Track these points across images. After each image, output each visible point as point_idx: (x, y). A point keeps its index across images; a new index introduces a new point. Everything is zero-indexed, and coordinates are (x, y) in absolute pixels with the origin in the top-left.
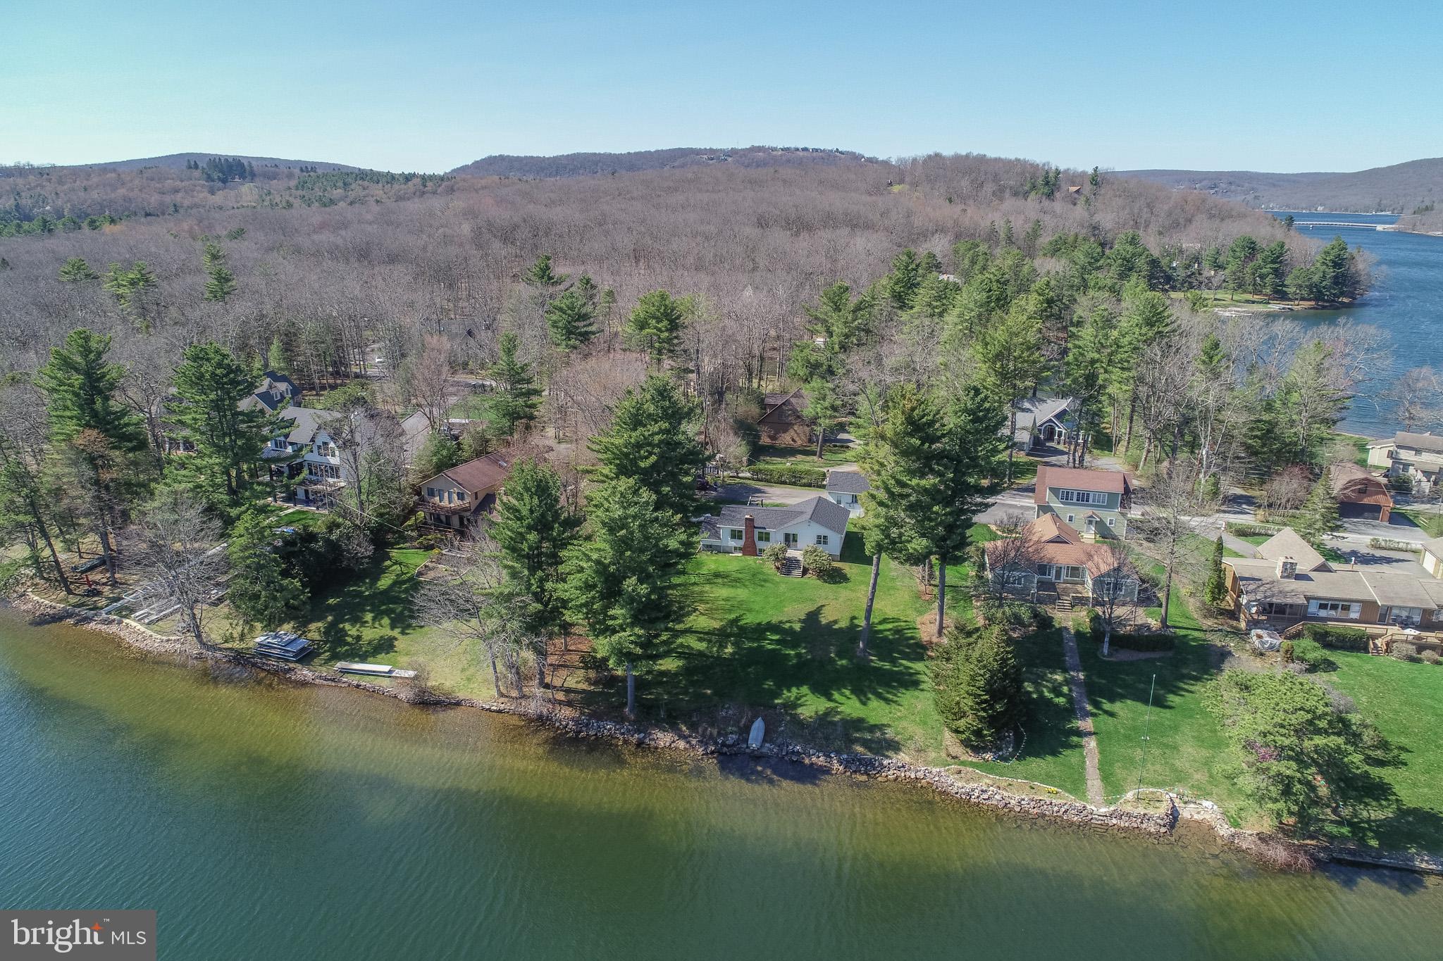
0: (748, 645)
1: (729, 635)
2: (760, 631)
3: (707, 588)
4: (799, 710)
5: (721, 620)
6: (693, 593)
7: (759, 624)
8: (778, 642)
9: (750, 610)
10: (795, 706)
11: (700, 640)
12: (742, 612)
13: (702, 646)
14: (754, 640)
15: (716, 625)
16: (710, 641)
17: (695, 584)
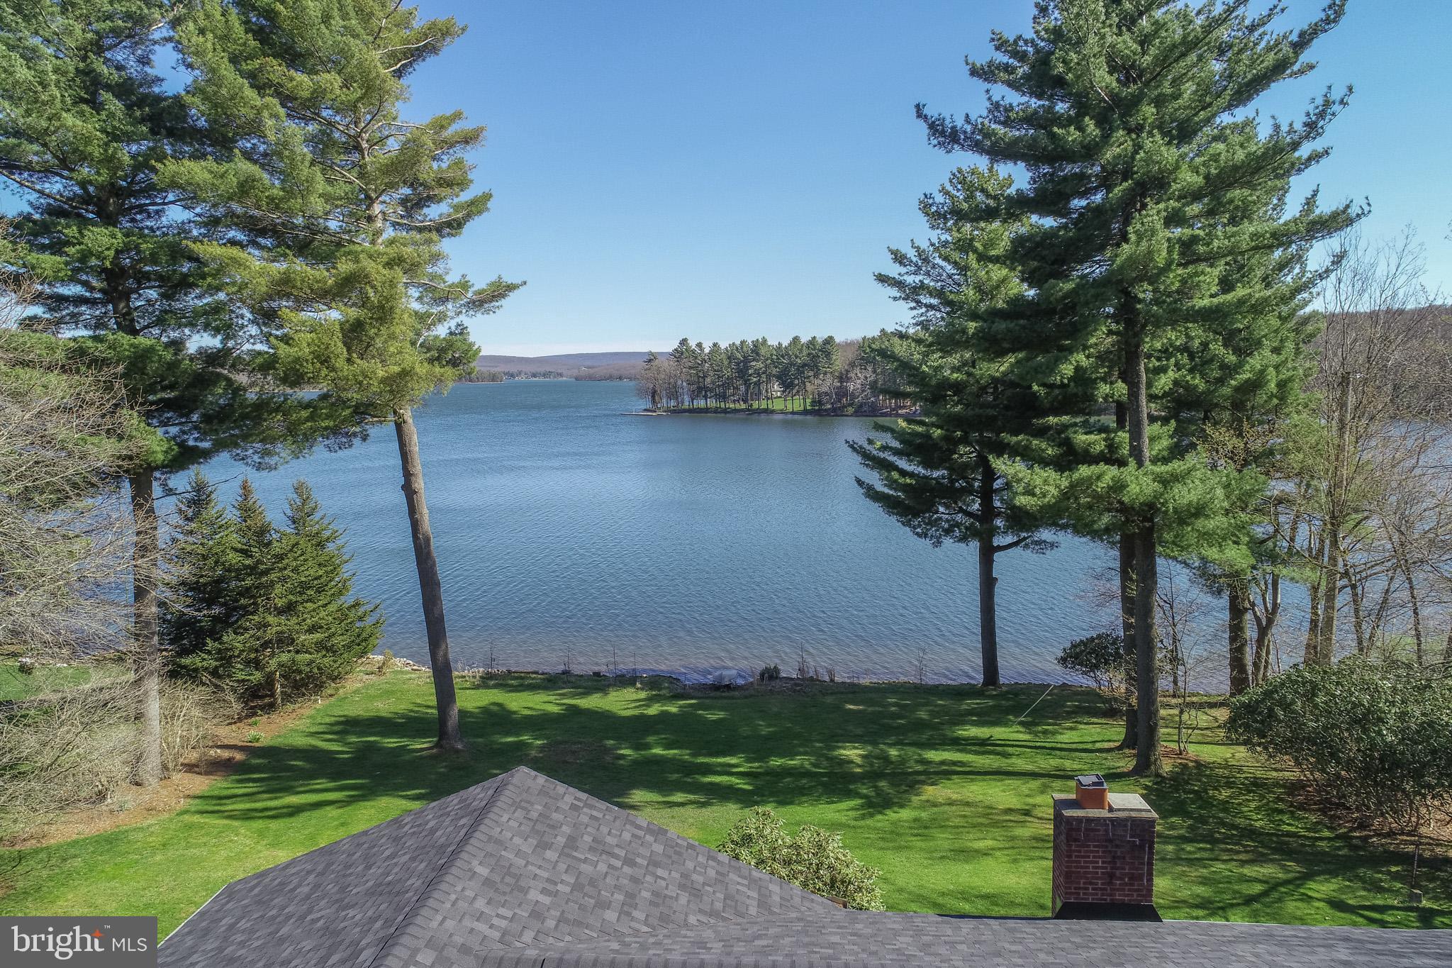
0: (802, 762)
1: (873, 777)
4: (643, 695)
10: (652, 699)
11: (962, 764)
13: (934, 755)
14: (786, 772)
15: (930, 792)
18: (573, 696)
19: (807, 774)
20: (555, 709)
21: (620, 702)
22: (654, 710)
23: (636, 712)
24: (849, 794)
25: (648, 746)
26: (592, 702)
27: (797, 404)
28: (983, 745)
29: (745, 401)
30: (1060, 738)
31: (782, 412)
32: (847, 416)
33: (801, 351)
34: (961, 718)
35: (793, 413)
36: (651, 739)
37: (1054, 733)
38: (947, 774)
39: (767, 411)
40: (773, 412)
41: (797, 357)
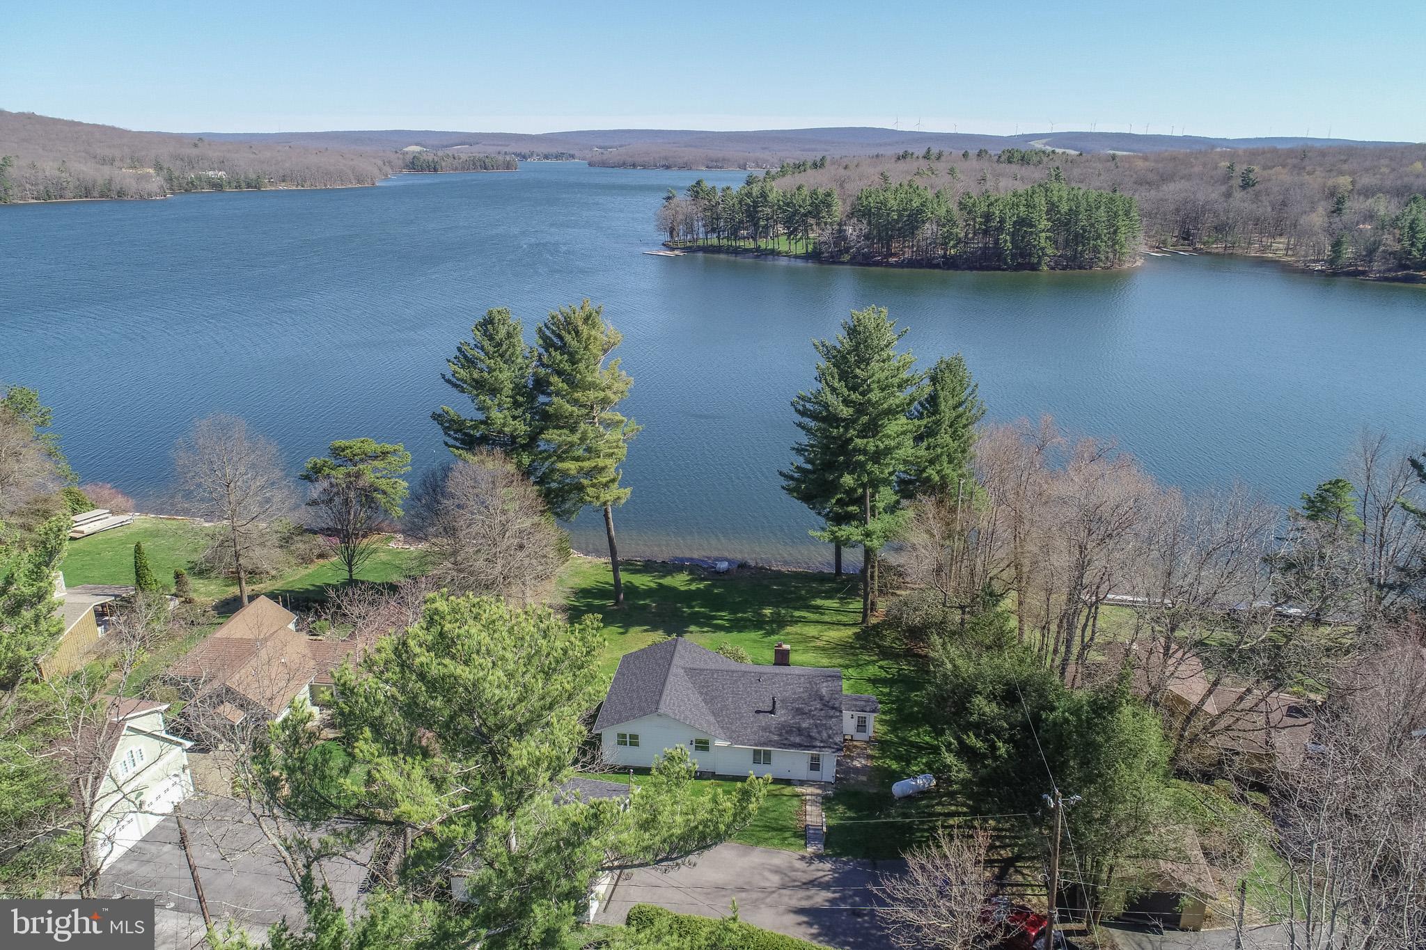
0: (749, 615)
1: (772, 622)
2: (737, 626)
3: (825, 661)
4: (688, 578)
5: (788, 634)
6: (841, 657)
7: (740, 631)
8: (715, 618)
9: (755, 641)
10: (692, 581)
11: (804, 618)
12: (765, 640)
13: (797, 614)
14: (742, 619)
15: (789, 629)
16: (792, 616)
17: (847, 667)
18: (661, 577)
19: (750, 620)
20: (653, 585)
21: (679, 581)
22: (693, 587)
23: (686, 588)
24: (761, 628)
25: (693, 607)
26: (667, 581)
27: (800, 248)
28: (817, 609)
29: (755, 239)
30: (851, 606)
31: (787, 255)
32: (843, 263)
33: (804, 200)
34: (817, 594)
35: (796, 257)
36: (694, 603)
37: (849, 603)
38: (797, 622)
39: (774, 253)
40: (779, 254)
41: (800, 206)
